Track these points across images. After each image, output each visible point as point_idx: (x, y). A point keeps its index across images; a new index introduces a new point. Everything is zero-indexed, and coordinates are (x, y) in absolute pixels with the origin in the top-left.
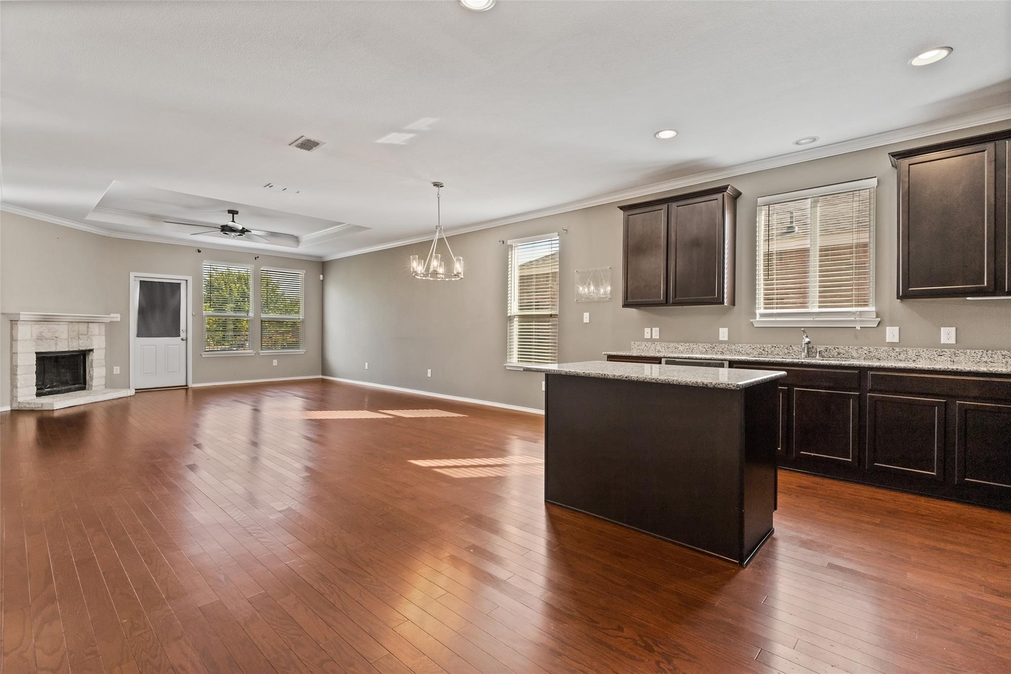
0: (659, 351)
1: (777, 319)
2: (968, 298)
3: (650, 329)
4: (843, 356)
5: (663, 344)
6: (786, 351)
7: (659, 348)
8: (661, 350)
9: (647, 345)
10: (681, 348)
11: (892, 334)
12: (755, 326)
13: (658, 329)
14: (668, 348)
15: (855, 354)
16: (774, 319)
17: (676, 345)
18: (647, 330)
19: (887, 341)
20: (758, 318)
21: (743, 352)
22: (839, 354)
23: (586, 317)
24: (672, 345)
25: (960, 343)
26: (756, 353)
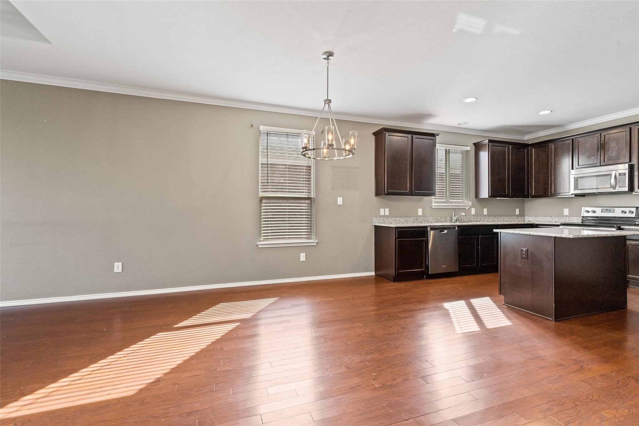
0: (391, 223)
1: (440, 204)
2: (497, 198)
3: (384, 209)
4: (462, 221)
5: (393, 218)
6: (445, 220)
7: (390, 221)
8: (392, 222)
9: (384, 219)
10: (402, 220)
11: (473, 211)
12: (433, 208)
13: (388, 209)
14: (396, 221)
15: (465, 220)
16: (439, 204)
17: (399, 218)
18: (382, 210)
19: (472, 214)
20: (433, 204)
21: (429, 221)
22: (461, 220)
23: (340, 201)
24: (397, 219)
25: (489, 215)
26: (434, 221)
